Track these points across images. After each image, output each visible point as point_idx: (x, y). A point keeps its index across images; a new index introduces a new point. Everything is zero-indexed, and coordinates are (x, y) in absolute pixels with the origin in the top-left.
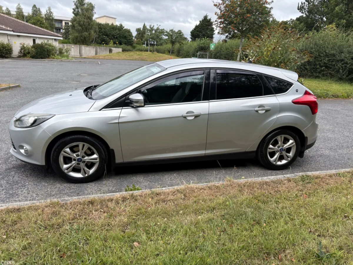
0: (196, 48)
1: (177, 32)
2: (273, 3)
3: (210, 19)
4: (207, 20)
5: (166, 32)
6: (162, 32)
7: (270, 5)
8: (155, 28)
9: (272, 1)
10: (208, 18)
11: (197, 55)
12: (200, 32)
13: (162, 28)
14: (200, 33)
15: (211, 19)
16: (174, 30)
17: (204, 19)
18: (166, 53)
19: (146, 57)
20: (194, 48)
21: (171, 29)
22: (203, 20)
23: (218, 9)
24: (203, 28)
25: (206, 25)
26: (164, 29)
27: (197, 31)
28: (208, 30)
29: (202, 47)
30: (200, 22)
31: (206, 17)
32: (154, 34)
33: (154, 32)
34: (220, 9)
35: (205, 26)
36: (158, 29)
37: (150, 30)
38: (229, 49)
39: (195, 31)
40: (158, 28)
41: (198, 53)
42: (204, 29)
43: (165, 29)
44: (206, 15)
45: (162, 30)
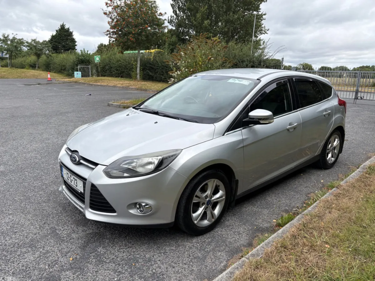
0: (75, 61)
1: (42, 42)
2: (166, 15)
3: (68, 29)
4: (65, 29)
5: (27, 42)
6: (21, 42)
7: (164, 16)
8: (11, 37)
9: (166, 13)
10: (66, 27)
11: (77, 69)
12: (59, 43)
13: (21, 38)
14: (59, 45)
15: (70, 28)
16: (37, 40)
17: (61, 28)
18: (27, 67)
19: (5, 73)
20: (72, 61)
21: (33, 39)
22: (60, 30)
23: (109, 18)
24: (61, 38)
25: (65, 35)
26: (22, 39)
27: (55, 42)
28: (68, 41)
29: (82, 60)
30: (57, 31)
31: (63, 27)
32: (11, 45)
33: (9, 42)
34: (111, 18)
35: (63, 36)
36: (14, 39)
37: (3, 41)
38: (120, 61)
39: (52, 41)
40: (14, 37)
41: (79, 67)
42: (63, 40)
43: (25, 39)
44: (63, 24)
45: (19, 39)
